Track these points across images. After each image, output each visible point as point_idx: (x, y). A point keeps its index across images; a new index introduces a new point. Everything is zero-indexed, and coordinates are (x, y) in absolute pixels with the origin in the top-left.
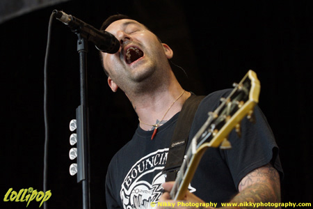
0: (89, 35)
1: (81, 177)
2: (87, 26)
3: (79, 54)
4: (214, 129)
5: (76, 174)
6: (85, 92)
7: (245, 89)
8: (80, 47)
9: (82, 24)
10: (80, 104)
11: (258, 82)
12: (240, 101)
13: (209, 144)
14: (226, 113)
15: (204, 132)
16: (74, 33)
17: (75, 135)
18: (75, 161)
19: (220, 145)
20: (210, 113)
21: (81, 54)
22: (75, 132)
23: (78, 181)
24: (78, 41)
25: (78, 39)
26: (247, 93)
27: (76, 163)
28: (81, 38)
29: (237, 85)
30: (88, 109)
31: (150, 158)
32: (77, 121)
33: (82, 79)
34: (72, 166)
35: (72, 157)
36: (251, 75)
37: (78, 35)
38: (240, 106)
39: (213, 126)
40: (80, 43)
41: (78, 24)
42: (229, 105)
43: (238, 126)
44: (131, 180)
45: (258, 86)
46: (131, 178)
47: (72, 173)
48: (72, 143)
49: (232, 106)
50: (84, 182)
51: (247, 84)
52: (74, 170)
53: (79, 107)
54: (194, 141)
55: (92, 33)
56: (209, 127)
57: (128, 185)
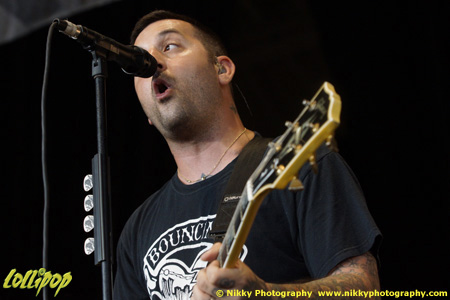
0: (109, 53)
1: (100, 257)
2: (106, 40)
3: (94, 81)
4: (278, 165)
5: (93, 253)
6: (103, 134)
7: (320, 107)
8: (96, 71)
9: (98, 38)
10: (97, 152)
11: (338, 97)
12: (314, 123)
13: (272, 186)
14: (294, 142)
15: (263, 171)
16: (86, 51)
17: (91, 196)
18: (91, 234)
19: (288, 185)
20: (270, 144)
21: (97, 80)
22: (90, 192)
23: (96, 263)
24: (94, 62)
25: (92, 59)
26: (324, 113)
27: (92, 236)
28: (98, 57)
29: (309, 103)
30: (109, 158)
31: (189, 227)
32: (94, 177)
33: (98, 116)
34: (87, 241)
35: (87, 228)
36: (328, 88)
37: (93, 53)
38: (314, 130)
39: (276, 162)
40: (96, 65)
41: (92, 37)
42: (298, 130)
43: (312, 157)
44: (158, 254)
45: (339, 102)
46: (158, 251)
47: (88, 251)
48: (87, 208)
49: (302, 131)
50: (103, 264)
51: (322, 99)
52: (91, 247)
53: (96, 156)
54: (249, 184)
55: (114, 49)
56: (270, 162)
57: (154, 262)
